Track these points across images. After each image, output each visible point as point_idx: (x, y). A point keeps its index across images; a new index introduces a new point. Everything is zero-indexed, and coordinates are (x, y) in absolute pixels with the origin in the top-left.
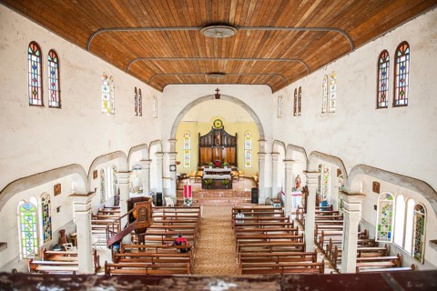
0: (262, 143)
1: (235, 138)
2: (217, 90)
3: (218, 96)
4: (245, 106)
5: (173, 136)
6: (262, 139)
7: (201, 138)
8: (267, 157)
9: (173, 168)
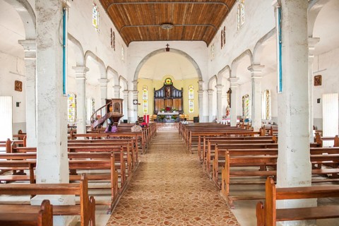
0: (200, 84)
1: (182, 91)
2: (168, 45)
3: (168, 50)
4: (187, 56)
5: (136, 79)
6: (201, 80)
7: (155, 92)
8: (205, 94)
9: (136, 102)
